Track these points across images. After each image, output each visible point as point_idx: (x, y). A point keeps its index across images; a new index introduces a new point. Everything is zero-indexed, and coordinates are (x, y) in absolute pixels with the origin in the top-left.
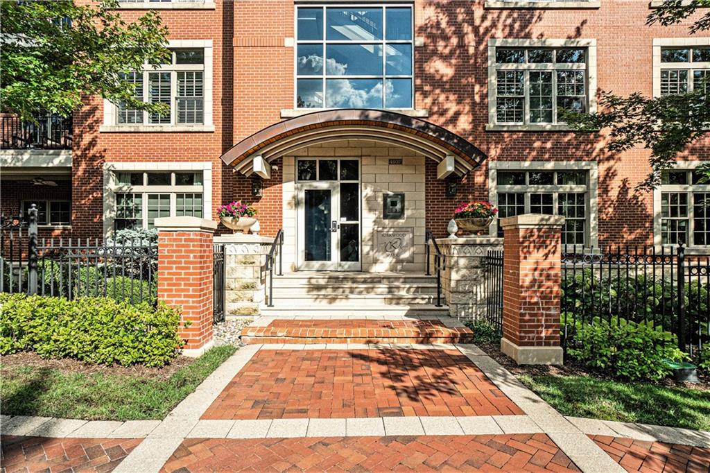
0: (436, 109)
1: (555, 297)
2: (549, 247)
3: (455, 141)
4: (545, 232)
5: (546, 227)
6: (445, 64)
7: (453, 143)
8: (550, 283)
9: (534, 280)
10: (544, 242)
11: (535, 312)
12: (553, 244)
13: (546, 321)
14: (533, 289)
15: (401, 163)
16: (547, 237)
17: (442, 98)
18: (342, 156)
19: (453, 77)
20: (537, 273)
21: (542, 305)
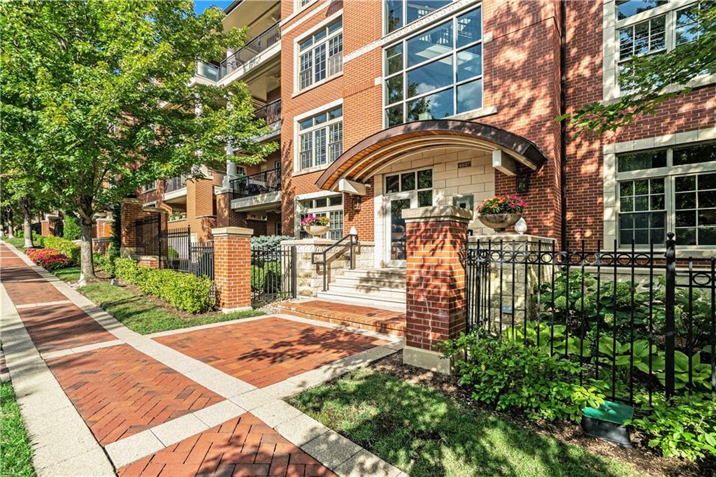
0: (506, 101)
1: (443, 299)
2: (437, 242)
3: (493, 133)
4: (432, 225)
5: (432, 220)
6: (517, 50)
7: (491, 136)
8: (437, 283)
9: (421, 278)
10: (431, 237)
11: (422, 312)
12: (441, 238)
13: (433, 324)
14: (419, 288)
15: (470, 165)
16: (434, 231)
17: (514, 87)
18: (418, 168)
19: (526, 61)
20: (424, 270)
21: (429, 306)
